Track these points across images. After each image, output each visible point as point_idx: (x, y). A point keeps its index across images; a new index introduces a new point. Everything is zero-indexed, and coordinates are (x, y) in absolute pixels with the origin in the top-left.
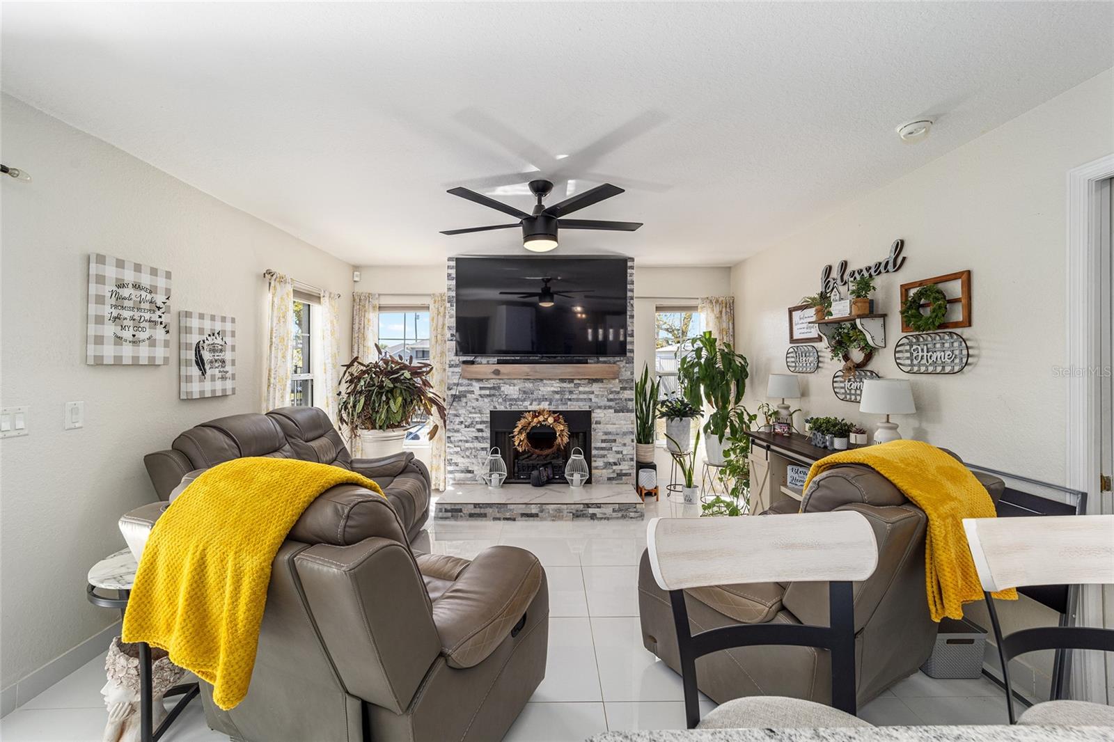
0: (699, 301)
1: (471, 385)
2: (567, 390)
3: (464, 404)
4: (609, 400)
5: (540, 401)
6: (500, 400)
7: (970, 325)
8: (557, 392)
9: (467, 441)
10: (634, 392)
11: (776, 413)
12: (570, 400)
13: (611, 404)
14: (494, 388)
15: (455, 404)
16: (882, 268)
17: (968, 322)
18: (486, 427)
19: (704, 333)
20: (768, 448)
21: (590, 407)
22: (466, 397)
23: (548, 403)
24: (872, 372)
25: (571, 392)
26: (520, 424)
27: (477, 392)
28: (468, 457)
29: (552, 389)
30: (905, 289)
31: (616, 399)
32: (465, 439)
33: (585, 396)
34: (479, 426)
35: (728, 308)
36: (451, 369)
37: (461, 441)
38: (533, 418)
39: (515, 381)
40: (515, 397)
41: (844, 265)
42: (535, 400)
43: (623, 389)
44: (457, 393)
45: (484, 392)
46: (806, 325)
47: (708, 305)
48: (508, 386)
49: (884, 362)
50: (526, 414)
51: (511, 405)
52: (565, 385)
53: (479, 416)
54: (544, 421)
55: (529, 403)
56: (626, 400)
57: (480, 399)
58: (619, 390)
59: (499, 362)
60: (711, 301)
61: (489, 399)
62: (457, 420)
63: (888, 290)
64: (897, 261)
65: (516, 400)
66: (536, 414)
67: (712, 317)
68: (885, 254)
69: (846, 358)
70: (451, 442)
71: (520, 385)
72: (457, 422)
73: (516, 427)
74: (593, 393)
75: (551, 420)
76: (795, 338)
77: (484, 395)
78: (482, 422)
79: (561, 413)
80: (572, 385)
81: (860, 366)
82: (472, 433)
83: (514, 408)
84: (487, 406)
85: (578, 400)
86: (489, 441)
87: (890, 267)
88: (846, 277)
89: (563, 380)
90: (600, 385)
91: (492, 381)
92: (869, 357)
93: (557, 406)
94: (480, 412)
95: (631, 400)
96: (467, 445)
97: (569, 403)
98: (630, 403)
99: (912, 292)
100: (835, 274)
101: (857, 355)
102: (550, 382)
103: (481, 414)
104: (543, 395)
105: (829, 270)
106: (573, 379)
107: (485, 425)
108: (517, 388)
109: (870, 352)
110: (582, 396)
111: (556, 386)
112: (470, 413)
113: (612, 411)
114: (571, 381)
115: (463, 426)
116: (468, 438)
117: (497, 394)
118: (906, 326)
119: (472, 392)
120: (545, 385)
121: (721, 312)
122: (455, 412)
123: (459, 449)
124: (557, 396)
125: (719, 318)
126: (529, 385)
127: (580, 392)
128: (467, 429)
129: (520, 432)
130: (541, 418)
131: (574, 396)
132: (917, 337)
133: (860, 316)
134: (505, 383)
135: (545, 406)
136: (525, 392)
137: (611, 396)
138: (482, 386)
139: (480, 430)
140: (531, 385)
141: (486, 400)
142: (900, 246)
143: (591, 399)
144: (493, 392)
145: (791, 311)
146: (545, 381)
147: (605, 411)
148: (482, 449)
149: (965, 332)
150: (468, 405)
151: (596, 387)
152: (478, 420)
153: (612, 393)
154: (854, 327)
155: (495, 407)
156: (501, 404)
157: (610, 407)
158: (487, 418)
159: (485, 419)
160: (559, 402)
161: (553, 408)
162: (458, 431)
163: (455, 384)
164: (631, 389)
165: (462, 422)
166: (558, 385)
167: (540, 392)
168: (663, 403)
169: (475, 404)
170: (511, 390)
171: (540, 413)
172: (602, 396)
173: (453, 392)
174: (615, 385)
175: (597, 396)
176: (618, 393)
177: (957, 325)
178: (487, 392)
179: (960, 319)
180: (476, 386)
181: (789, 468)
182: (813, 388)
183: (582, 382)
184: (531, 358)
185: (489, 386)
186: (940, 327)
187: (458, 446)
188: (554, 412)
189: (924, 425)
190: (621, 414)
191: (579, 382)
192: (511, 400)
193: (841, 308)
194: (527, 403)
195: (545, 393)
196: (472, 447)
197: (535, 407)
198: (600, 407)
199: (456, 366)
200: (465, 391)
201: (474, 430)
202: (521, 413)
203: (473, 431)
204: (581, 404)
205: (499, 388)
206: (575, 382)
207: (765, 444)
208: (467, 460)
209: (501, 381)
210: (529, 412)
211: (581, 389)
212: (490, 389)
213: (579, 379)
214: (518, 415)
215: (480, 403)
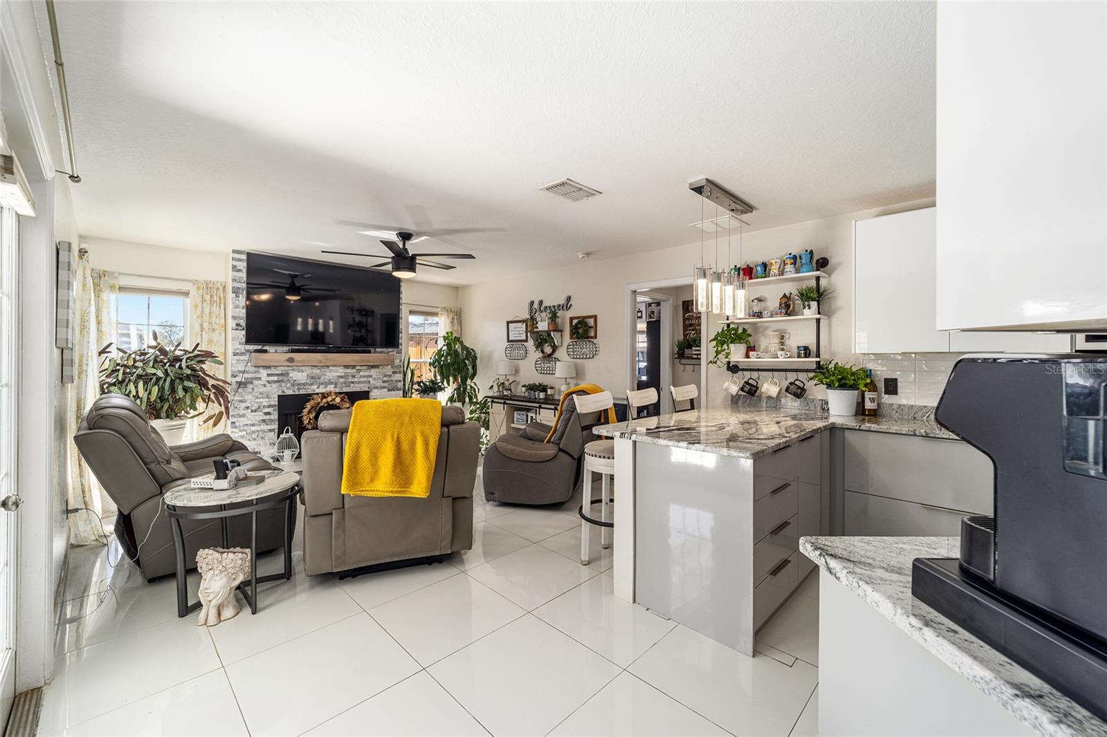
0: (439, 309)
1: (258, 372)
2: (350, 374)
3: (250, 390)
4: (383, 382)
5: (326, 384)
6: (289, 385)
7: (596, 338)
8: (341, 377)
9: (253, 425)
10: (402, 375)
11: (503, 383)
12: (353, 382)
13: (385, 384)
14: (282, 375)
15: (240, 390)
16: (561, 307)
17: (595, 337)
18: (274, 410)
19: (447, 333)
20: (504, 403)
21: (369, 388)
22: (252, 383)
23: (334, 386)
24: (555, 358)
25: (353, 377)
26: (308, 406)
27: (265, 378)
28: (255, 439)
29: (338, 374)
30: (571, 319)
31: (388, 381)
32: (251, 423)
33: (365, 379)
34: (266, 410)
35: (458, 316)
36: (236, 357)
37: (247, 425)
38: (322, 399)
39: (303, 368)
40: (304, 382)
41: (541, 302)
42: (322, 384)
43: (394, 373)
44: (243, 380)
45: (271, 378)
46: (519, 332)
47: (445, 313)
48: (296, 372)
49: (562, 353)
50: (315, 396)
51: (299, 389)
52: (348, 371)
53: (267, 400)
54: (331, 401)
55: (316, 386)
56: (396, 381)
57: (268, 385)
58: (391, 373)
59: (293, 351)
60: (448, 310)
61: (277, 384)
62: (243, 405)
63: (563, 319)
64: (567, 305)
65: (304, 384)
66: (324, 396)
67: (448, 321)
68: (562, 301)
69: (543, 352)
70: (236, 427)
71: (308, 371)
72: (242, 408)
73: (305, 408)
74: (371, 376)
75: (338, 400)
76: (510, 339)
77: (273, 381)
78: (269, 407)
79: (346, 393)
80: (355, 370)
81: (550, 355)
82: (260, 416)
83: (302, 392)
84: (275, 391)
85: (359, 383)
86: (277, 423)
87: (565, 307)
88: (542, 308)
89: (346, 367)
90: (377, 370)
91: (280, 368)
92: (554, 351)
93: (341, 388)
94: (268, 397)
95: (400, 381)
96: (253, 428)
97: (352, 385)
98: (399, 383)
99: (575, 322)
100: (536, 306)
101: (548, 350)
102: (336, 368)
103: (269, 398)
104: (330, 380)
105: (532, 303)
106: (356, 366)
107: (272, 409)
108: (305, 374)
109: (555, 348)
110: (362, 380)
111: (341, 371)
112: (257, 398)
113: (386, 390)
114: (354, 367)
115: (249, 411)
116: (255, 422)
117: (286, 379)
118: (571, 337)
119: (260, 379)
120: (331, 371)
121: (453, 318)
122: (241, 398)
123: (245, 433)
124: (342, 380)
125: (452, 322)
126: (317, 371)
127: (361, 376)
128: (253, 413)
129: (309, 412)
130: (329, 399)
131: (356, 380)
132: (576, 342)
133: (554, 331)
134: (293, 370)
135: (331, 388)
136: (312, 378)
137: (385, 379)
138: (270, 373)
139: (269, 414)
140: (318, 371)
141: (274, 385)
142: (569, 299)
143: (369, 382)
144: (281, 378)
145: (508, 323)
146: (331, 368)
147: (381, 391)
148: (270, 430)
149: (595, 341)
150: (255, 391)
151: (373, 372)
152: (265, 404)
153: (386, 376)
154: (549, 335)
155: (283, 392)
156: (289, 388)
157: (384, 387)
158: (275, 401)
159: (272, 403)
160: (344, 385)
161: (338, 390)
162: (243, 416)
163: (240, 372)
164: (400, 373)
165: (248, 408)
166: (342, 371)
167: (327, 377)
168: (419, 383)
169: (262, 389)
170: (299, 376)
171: (329, 394)
172: (379, 379)
173: (238, 379)
174: (389, 370)
175: (374, 379)
176: (390, 376)
177: (592, 337)
178: (276, 378)
179: (593, 335)
180: (263, 373)
181: (515, 413)
182: (522, 369)
183: (363, 368)
184: (319, 348)
185: (277, 372)
186: (587, 338)
187: (243, 430)
188: (341, 393)
189: (579, 382)
190: (393, 392)
191: (360, 368)
192: (299, 384)
193: (543, 326)
194: (314, 387)
195: (331, 378)
196: (259, 429)
197: (322, 390)
198: (376, 388)
199: (242, 354)
200: (251, 378)
201: (261, 413)
202: (310, 395)
203: (259, 415)
204: (362, 385)
205: (288, 374)
206: (357, 368)
207: (502, 401)
208: (254, 442)
209: (289, 368)
210: (317, 394)
211: (362, 373)
212: (278, 375)
213: (360, 366)
214: (307, 398)
215: (268, 388)
